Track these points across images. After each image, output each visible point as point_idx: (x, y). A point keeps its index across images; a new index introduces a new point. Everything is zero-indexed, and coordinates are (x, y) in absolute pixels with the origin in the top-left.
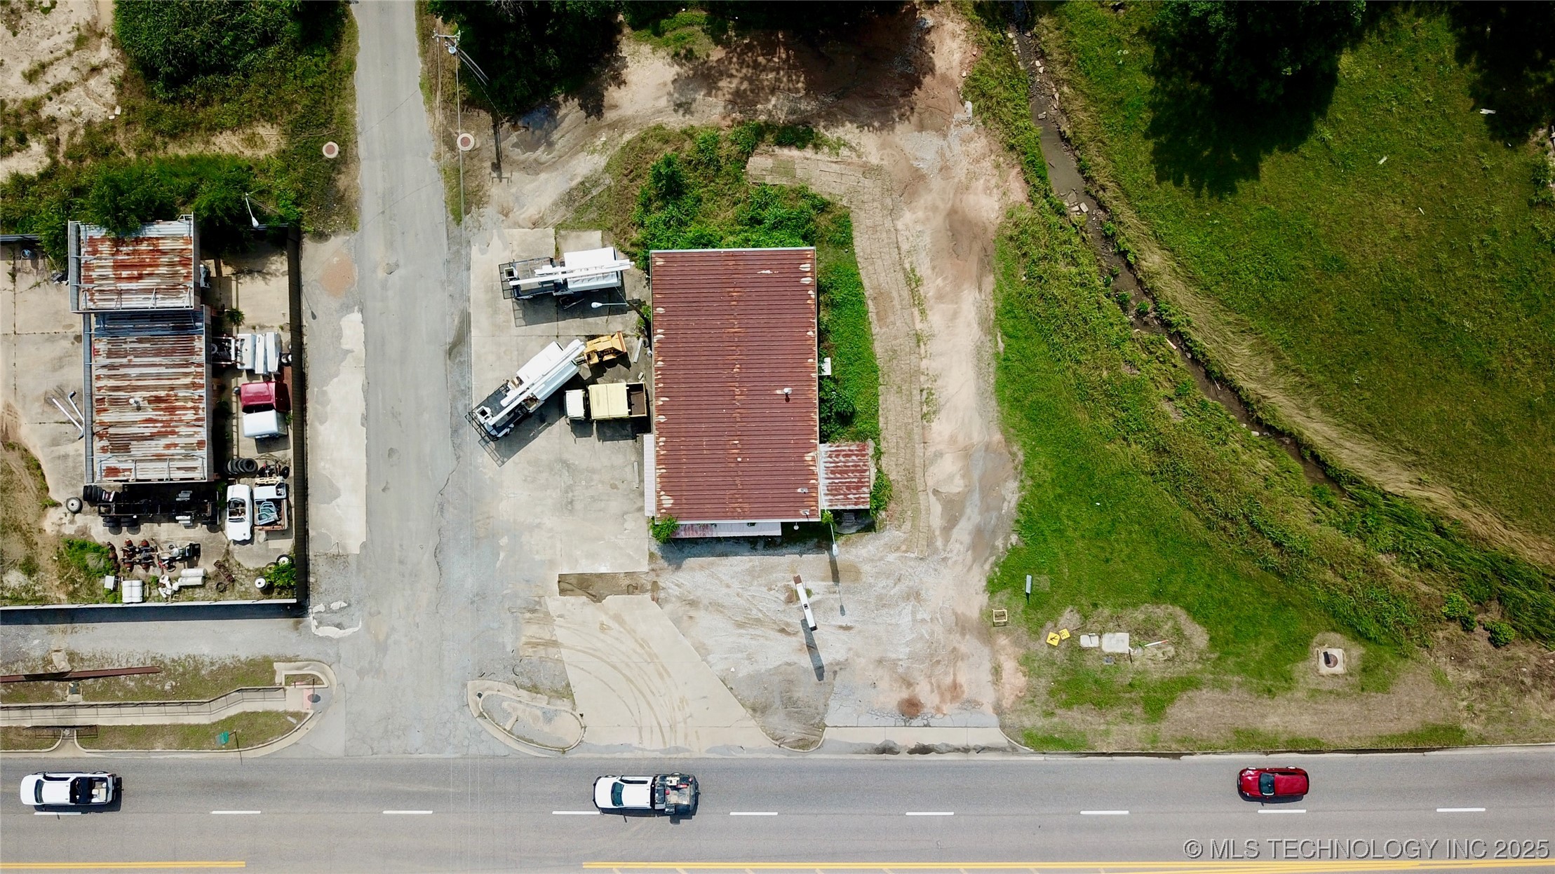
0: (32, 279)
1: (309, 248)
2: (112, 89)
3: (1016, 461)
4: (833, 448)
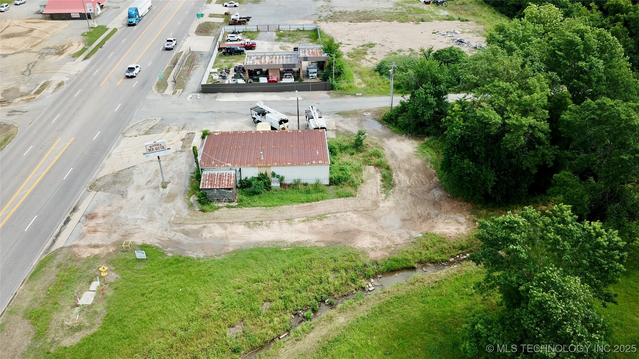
1: (325, 92)
3: (215, 257)
4: (232, 175)
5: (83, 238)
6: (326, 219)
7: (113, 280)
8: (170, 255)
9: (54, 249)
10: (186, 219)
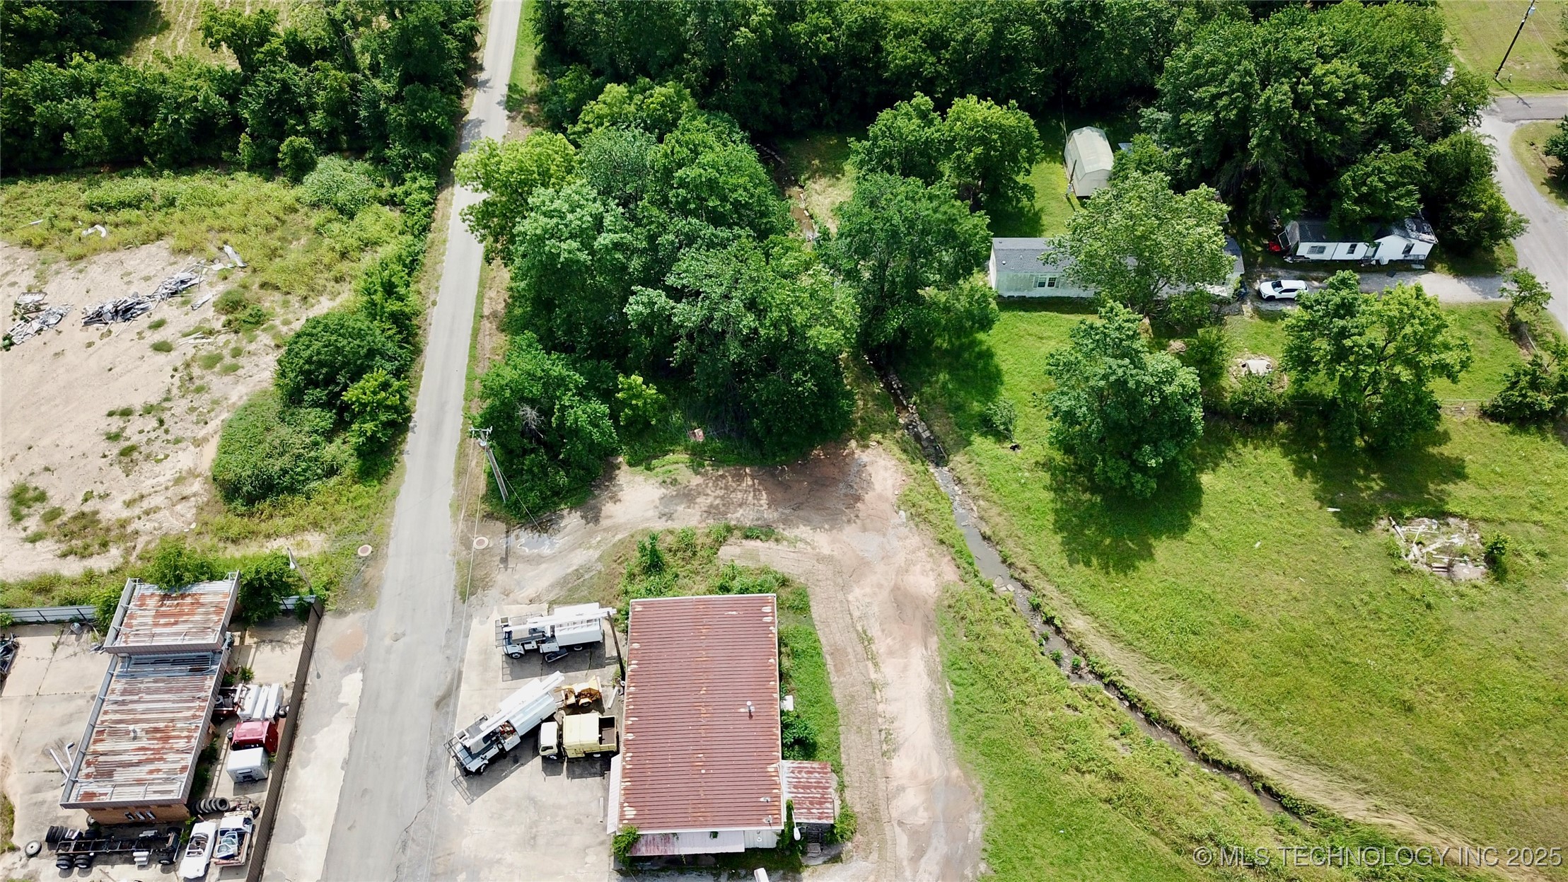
0: (70, 650)
1: (328, 621)
2: (194, 511)
3: (976, 794)
6: (869, 632)
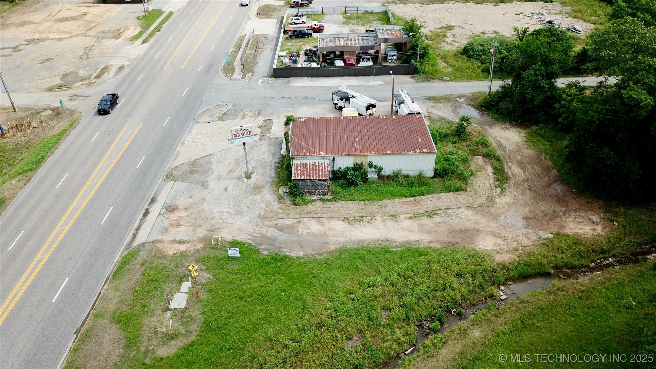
1: (409, 76)
3: (316, 256)
4: (326, 165)
5: (166, 233)
6: (436, 216)
7: (205, 281)
8: (266, 253)
9: (136, 244)
10: (278, 213)
